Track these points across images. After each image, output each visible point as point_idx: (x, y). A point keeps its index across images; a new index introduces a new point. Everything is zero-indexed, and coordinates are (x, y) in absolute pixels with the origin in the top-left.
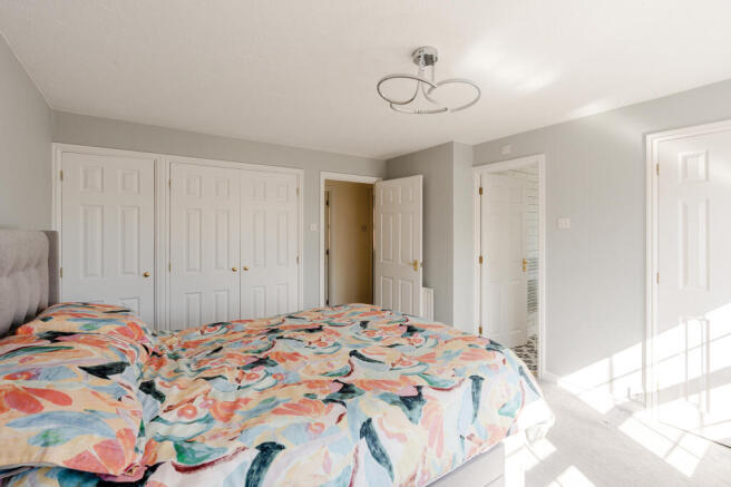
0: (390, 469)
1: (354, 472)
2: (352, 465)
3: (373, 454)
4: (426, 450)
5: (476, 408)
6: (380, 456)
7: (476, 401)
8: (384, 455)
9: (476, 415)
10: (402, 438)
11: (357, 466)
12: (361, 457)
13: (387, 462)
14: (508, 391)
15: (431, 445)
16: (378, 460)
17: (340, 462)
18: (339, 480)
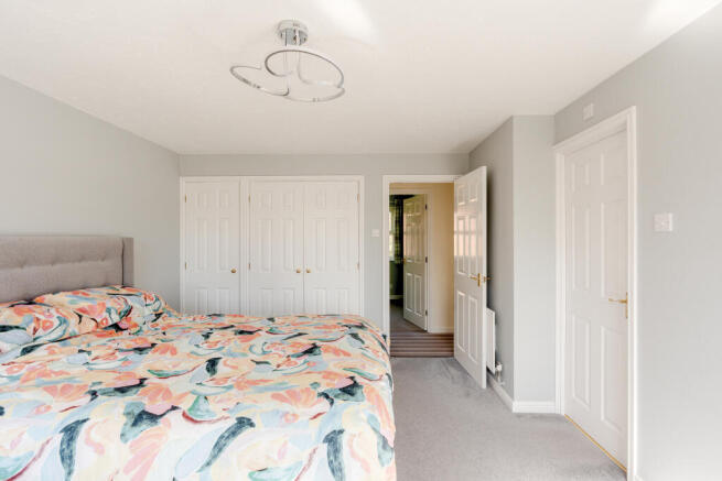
0: (70, 473)
1: (34, 459)
2: (36, 453)
3: (62, 451)
4: (117, 472)
5: (214, 457)
6: (67, 457)
7: (219, 447)
8: (71, 457)
9: (208, 464)
10: (100, 449)
11: (39, 455)
12: (48, 449)
13: (70, 465)
14: (281, 455)
15: (127, 471)
16: (63, 459)
17: (29, 444)
18: (18, 459)
